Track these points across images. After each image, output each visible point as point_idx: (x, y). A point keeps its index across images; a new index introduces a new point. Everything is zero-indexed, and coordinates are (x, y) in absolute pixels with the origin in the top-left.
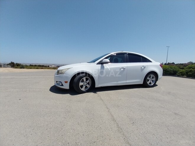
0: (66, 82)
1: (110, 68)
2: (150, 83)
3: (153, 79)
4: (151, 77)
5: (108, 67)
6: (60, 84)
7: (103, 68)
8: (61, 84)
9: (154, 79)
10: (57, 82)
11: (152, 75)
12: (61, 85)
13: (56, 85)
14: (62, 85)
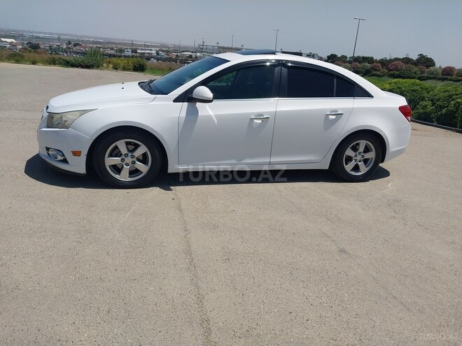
0: (76, 154)
1: (216, 116)
2: (356, 168)
3: (367, 156)
4: (361, 149)
5: (211, 113)
6: (60, 158)
7: (193, 113)
8: (62, 158)
9: (371, 155)
10: (48, 149)
11: (363, 143)
12: (60, 161)
13: (47, 160)
14: (65, 161)
